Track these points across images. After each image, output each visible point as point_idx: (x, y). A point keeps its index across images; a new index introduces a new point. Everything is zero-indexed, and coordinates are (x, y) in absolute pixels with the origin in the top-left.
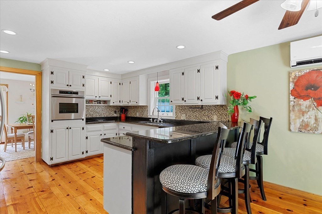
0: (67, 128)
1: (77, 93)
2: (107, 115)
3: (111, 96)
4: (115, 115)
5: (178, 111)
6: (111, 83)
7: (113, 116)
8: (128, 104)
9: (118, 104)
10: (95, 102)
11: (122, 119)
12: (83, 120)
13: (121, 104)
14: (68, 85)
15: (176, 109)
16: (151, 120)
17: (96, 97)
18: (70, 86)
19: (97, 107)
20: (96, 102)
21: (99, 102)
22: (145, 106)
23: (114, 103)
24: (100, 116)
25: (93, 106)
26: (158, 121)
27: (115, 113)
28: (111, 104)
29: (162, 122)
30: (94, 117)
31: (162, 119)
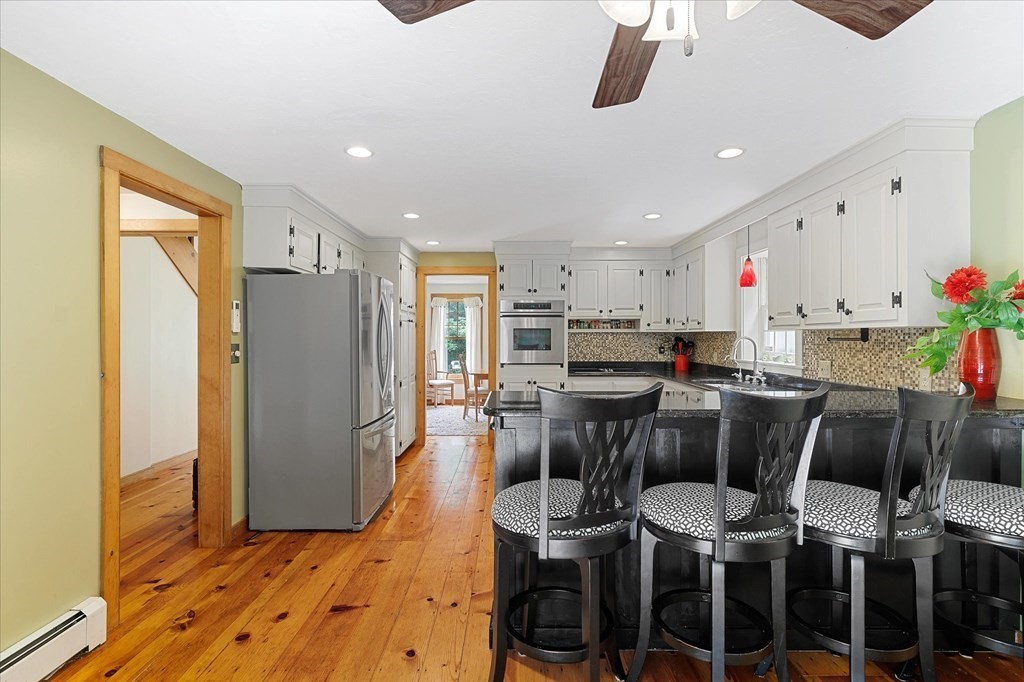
0: (529, 382)
1: (548, 306)
2: (637, 358)
3: (641, 308)
4: (661, 358)
5: (809, 349)
6: (641, 273)
7: (655, 359)
8: (683, 327)
9: (663, 328)
10: (605, 325)
11: (677, 368)
12: (562, 366)
13: (672, 329)
14: (530, 291)
15: (804, 344)
16: (740, 375)
17: (601, 312)
18: (535, 291)
19: (610, 337)
20: (609, 325)
21: (616, 323)
22: (730, 333)
23: (649, 325)
24: (618, 358)
25: (600, 334)
26: (754, 381)
27: (661, 352)
28: (643, 328)
29: (764, 385)
30: (602, 360)
31: (764, 374)
